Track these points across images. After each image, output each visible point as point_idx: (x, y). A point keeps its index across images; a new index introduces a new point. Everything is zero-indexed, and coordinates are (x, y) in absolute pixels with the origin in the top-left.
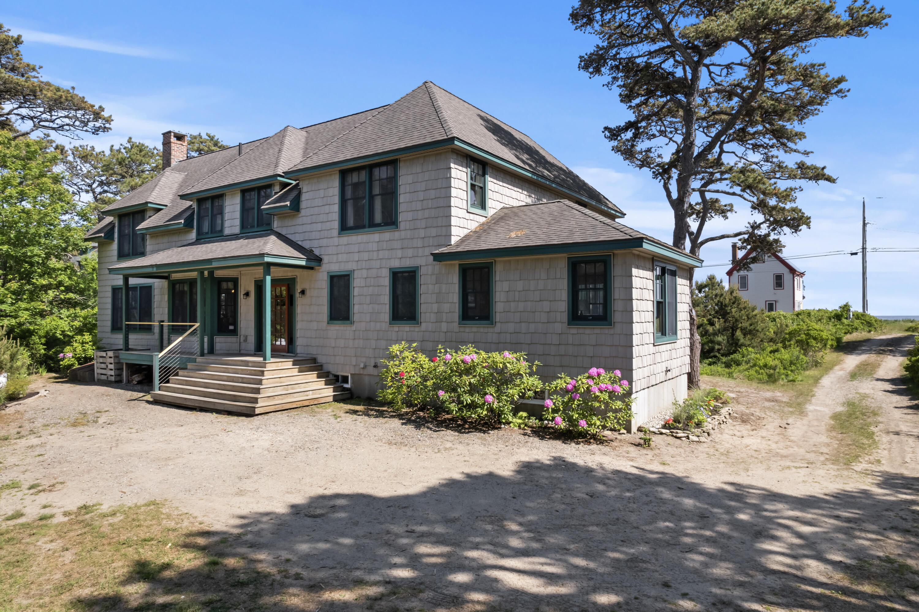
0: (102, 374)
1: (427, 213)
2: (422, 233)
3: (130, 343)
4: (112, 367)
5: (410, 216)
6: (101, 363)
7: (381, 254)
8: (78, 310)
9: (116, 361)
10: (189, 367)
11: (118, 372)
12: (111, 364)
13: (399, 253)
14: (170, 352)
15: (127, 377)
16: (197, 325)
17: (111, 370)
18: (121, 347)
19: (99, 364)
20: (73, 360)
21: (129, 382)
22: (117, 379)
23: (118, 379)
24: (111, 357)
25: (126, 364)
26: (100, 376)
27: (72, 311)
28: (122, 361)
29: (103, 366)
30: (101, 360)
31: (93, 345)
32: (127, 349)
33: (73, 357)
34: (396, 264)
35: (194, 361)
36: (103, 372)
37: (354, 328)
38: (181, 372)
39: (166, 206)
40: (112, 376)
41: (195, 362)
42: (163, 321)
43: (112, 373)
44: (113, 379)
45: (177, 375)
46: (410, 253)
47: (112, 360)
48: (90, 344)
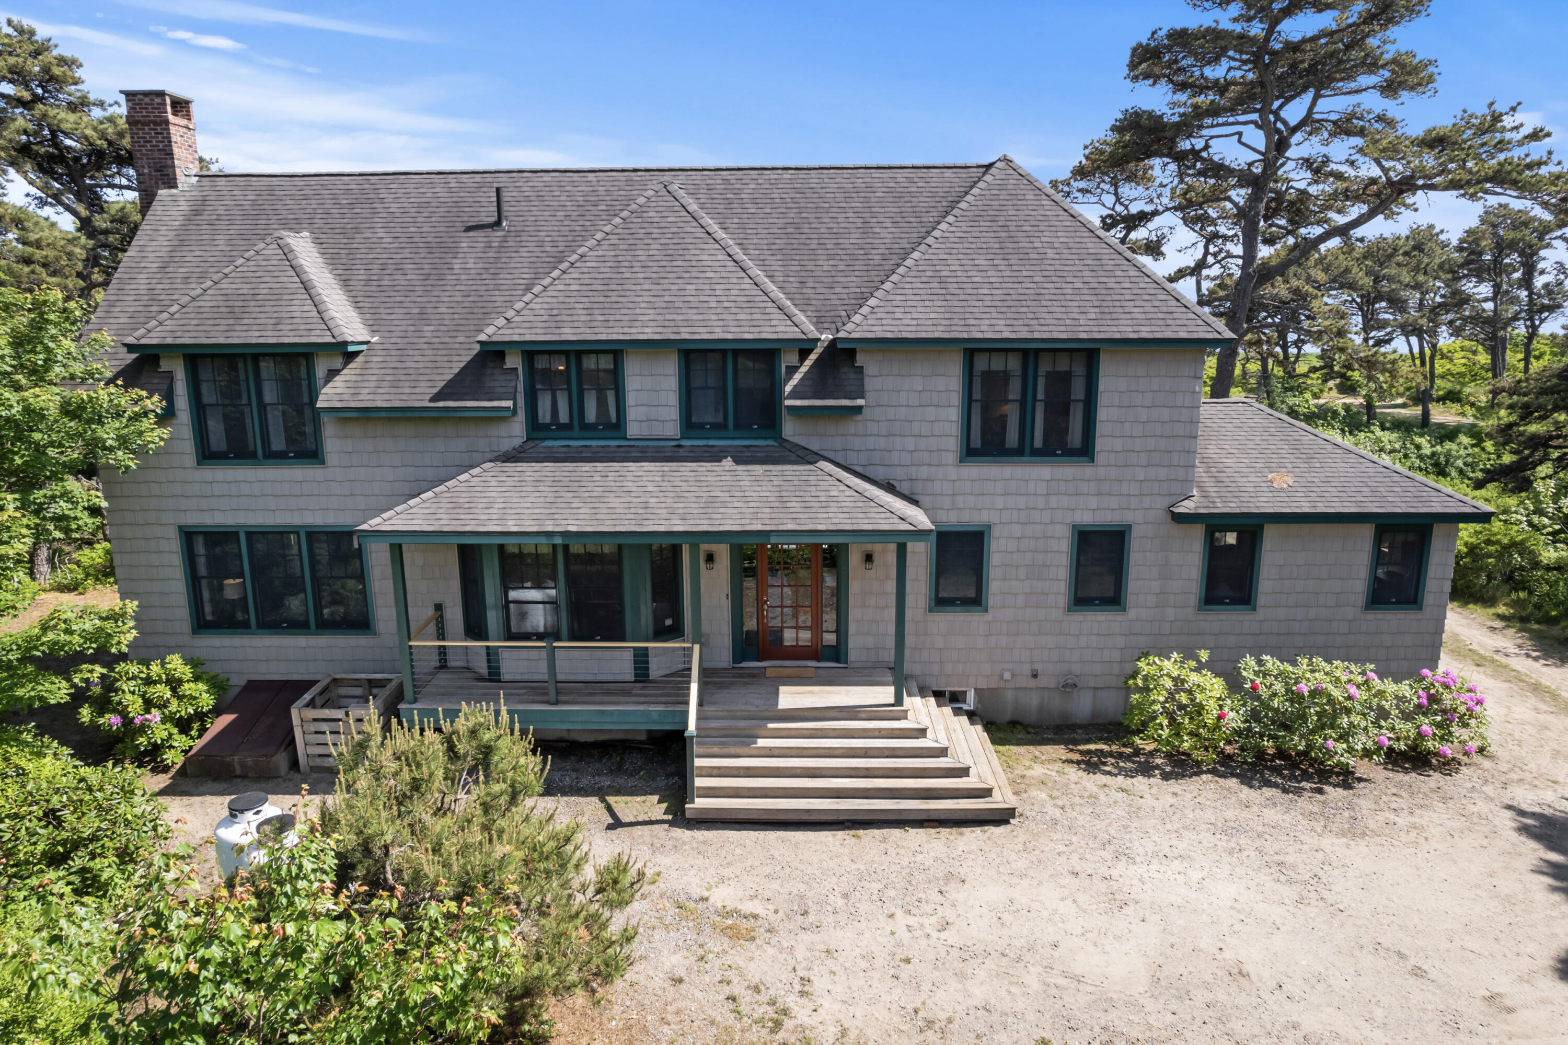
1: (1151, 443)
2: (1140, 474)
5: (1118, 444)
7: (1054, 501)
13: (1093, 502)
26: (314, 759)
29: (331, 738)
30: (323, 727)
33: (165, 720)
34: (1087, 518)
37: (989, 617)
46: (1114, 502)
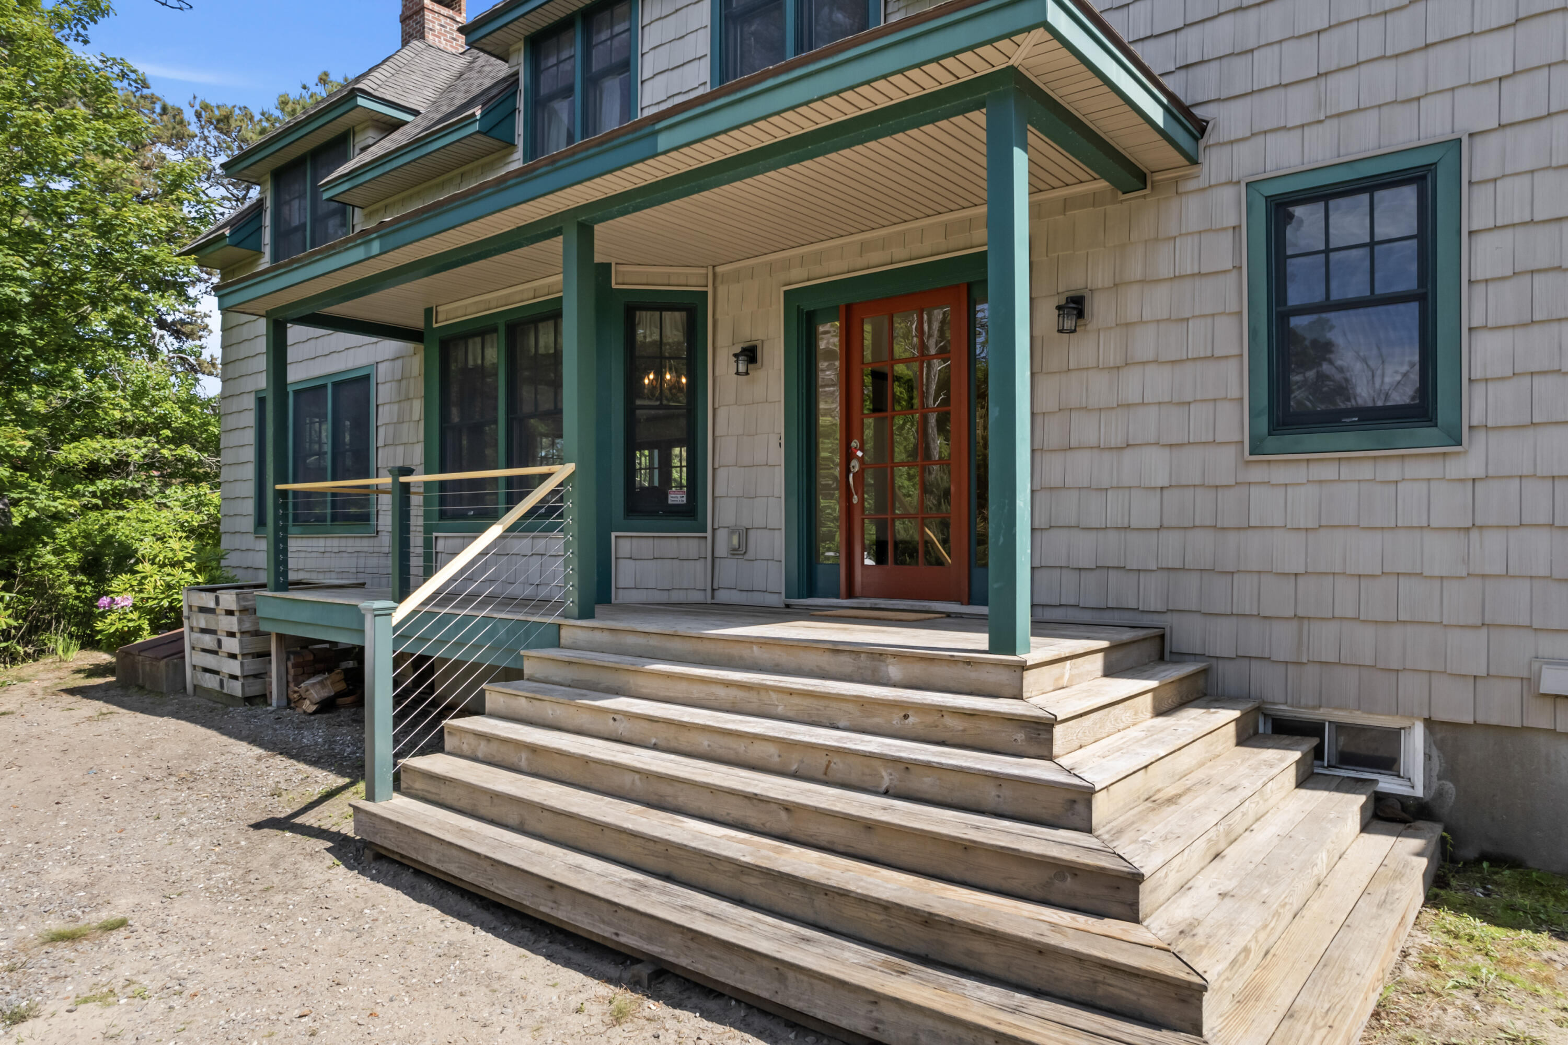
0: (206, 670)
3: (291, 564)
4: (231, 645)
6: (204, 631)
8: (205, 488)
9: (247, 626)
10: (529, 668)
11: (253, 665)
12: (231, 634)
14: (442, 597)
15: (285, 685)
16: (563, 471)
17: (233, 656)
18: (263, 578)
19: (196, 635)
20: (135, 616)
21: (290, 704)
22: (251, 692)
23: (255, 688)
24: (230, 613)
25: (281, 637)
26: (199, 674)
27: (192, 489)
28: (264, 627)
29: (208, 641)
30: (202, 621)
31: (200, 570)
32: (283, 583)
33: (135, 607)
35: (553, 639)
36: (210, 661)
38: (495, 695)
39: (416, 113)
40: (235, 678)
41: (557, 644)
42: (408, 471)
43: (234, 667)
44: (236, 688)
45: (477, 709)
47: (232, 623)
48: (189, 566)
